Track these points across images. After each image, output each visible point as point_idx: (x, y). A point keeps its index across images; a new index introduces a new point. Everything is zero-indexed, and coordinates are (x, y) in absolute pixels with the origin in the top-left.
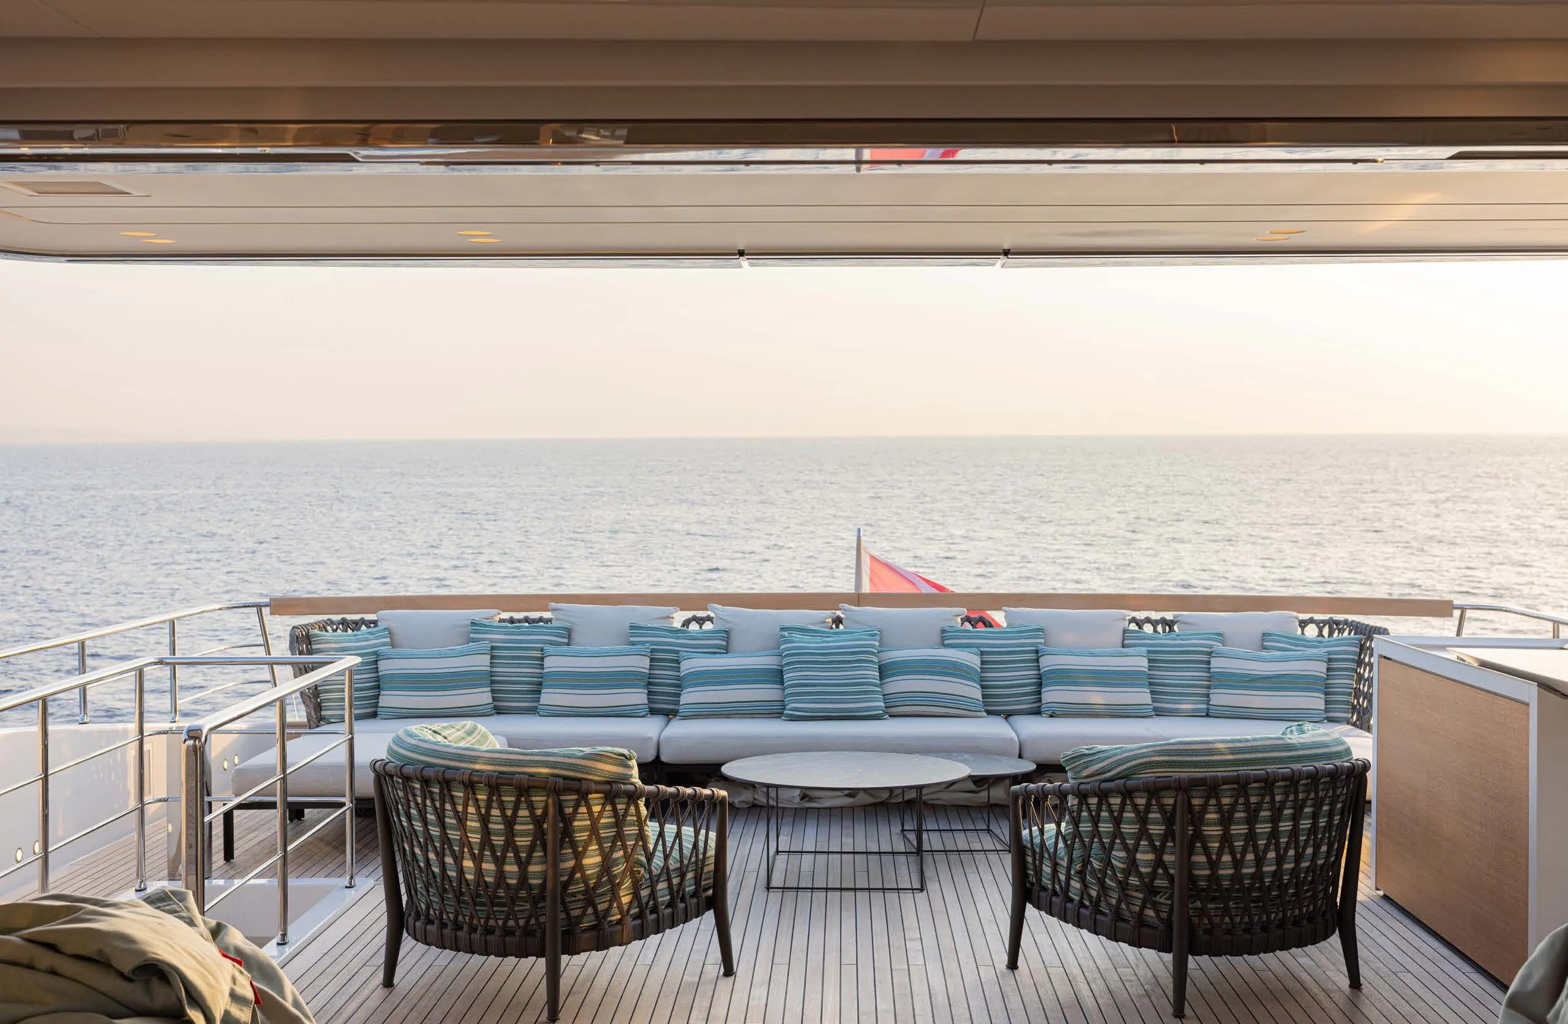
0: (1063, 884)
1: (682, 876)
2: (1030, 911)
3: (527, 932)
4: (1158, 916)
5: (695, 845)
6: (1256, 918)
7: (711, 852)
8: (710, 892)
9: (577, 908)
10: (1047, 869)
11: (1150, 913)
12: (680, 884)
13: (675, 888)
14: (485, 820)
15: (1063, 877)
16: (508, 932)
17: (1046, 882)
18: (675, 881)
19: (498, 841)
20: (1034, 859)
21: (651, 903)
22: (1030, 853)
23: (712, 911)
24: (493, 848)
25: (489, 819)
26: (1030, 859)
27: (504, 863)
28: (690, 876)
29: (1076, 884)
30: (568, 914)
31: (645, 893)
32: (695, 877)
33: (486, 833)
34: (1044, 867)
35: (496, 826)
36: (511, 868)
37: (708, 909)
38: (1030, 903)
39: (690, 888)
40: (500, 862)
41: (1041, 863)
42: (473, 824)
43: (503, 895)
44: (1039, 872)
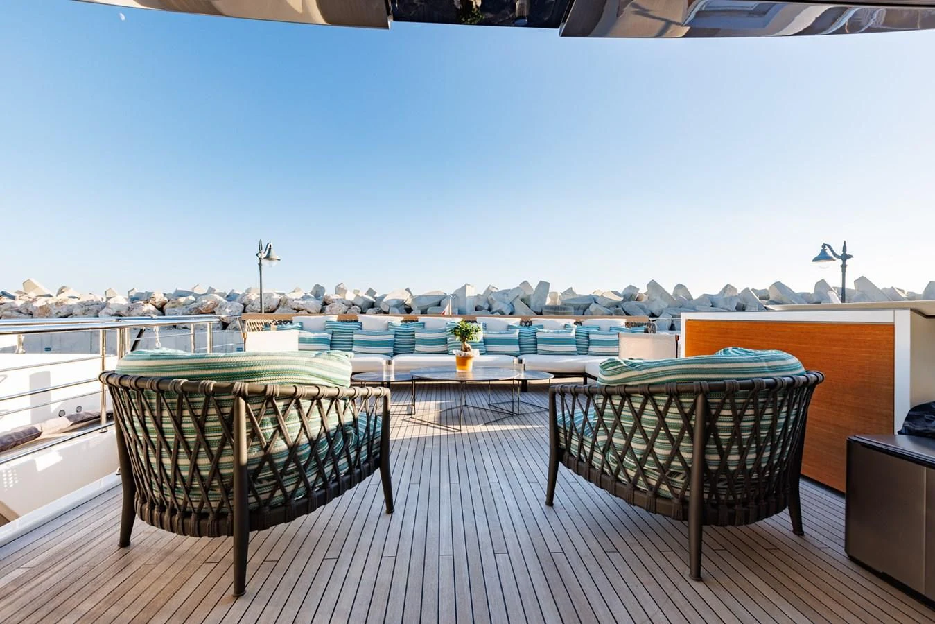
0: (588, 455)
1: (358, 450)
2: (561, 467)
3: (220, 515)
4: (672, 491)
5: (367, 428)
6: (739, 496)
7: (379, 429)
8: (378, 455)
9: (267, 492)
10: (575, 442)
11: (664, 487)
12: (357, 456)
13: (353, 460)
14: (178, 422)
15: (588, 450)
16: (202, 516)
17: (574, 451)
18: (353, 455)
19: (191, 438)
20: (566, 436)
21: (334, 475)
22: (562, 431)
23: (379, 469)
24: (187, 445)
25: (181, 420)
26: (562, 436)
27: (197, 458)
28: (364, 448)
29: (598, 456)
30: (258, 498)
31: (328, 469)
32: (368, 449)
33: (180, 431)
34: (573, 441)
35: (188, 425)
36: (204, 461)
37: (376, 468)
38: (562, 462)
39: (364, 457)
40: (193, 457)
41: (571, 438)
42: (168, 425)
43: (198, 486)
44: (569, 444)
